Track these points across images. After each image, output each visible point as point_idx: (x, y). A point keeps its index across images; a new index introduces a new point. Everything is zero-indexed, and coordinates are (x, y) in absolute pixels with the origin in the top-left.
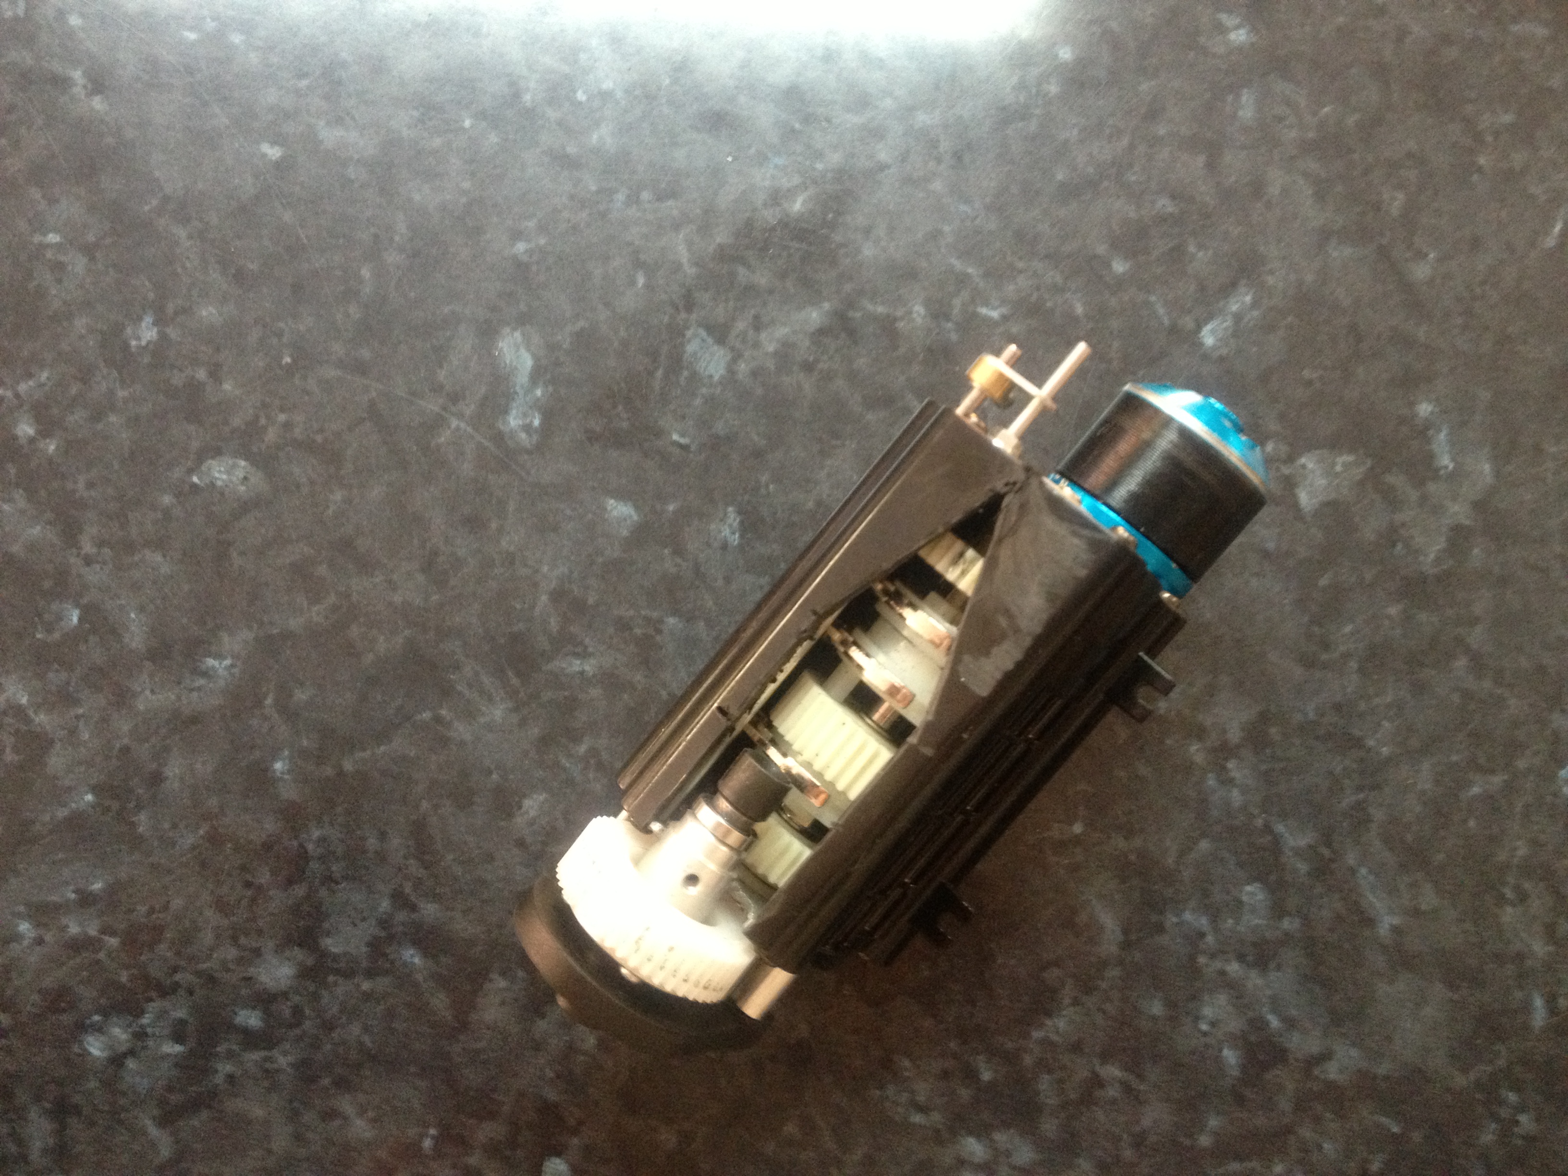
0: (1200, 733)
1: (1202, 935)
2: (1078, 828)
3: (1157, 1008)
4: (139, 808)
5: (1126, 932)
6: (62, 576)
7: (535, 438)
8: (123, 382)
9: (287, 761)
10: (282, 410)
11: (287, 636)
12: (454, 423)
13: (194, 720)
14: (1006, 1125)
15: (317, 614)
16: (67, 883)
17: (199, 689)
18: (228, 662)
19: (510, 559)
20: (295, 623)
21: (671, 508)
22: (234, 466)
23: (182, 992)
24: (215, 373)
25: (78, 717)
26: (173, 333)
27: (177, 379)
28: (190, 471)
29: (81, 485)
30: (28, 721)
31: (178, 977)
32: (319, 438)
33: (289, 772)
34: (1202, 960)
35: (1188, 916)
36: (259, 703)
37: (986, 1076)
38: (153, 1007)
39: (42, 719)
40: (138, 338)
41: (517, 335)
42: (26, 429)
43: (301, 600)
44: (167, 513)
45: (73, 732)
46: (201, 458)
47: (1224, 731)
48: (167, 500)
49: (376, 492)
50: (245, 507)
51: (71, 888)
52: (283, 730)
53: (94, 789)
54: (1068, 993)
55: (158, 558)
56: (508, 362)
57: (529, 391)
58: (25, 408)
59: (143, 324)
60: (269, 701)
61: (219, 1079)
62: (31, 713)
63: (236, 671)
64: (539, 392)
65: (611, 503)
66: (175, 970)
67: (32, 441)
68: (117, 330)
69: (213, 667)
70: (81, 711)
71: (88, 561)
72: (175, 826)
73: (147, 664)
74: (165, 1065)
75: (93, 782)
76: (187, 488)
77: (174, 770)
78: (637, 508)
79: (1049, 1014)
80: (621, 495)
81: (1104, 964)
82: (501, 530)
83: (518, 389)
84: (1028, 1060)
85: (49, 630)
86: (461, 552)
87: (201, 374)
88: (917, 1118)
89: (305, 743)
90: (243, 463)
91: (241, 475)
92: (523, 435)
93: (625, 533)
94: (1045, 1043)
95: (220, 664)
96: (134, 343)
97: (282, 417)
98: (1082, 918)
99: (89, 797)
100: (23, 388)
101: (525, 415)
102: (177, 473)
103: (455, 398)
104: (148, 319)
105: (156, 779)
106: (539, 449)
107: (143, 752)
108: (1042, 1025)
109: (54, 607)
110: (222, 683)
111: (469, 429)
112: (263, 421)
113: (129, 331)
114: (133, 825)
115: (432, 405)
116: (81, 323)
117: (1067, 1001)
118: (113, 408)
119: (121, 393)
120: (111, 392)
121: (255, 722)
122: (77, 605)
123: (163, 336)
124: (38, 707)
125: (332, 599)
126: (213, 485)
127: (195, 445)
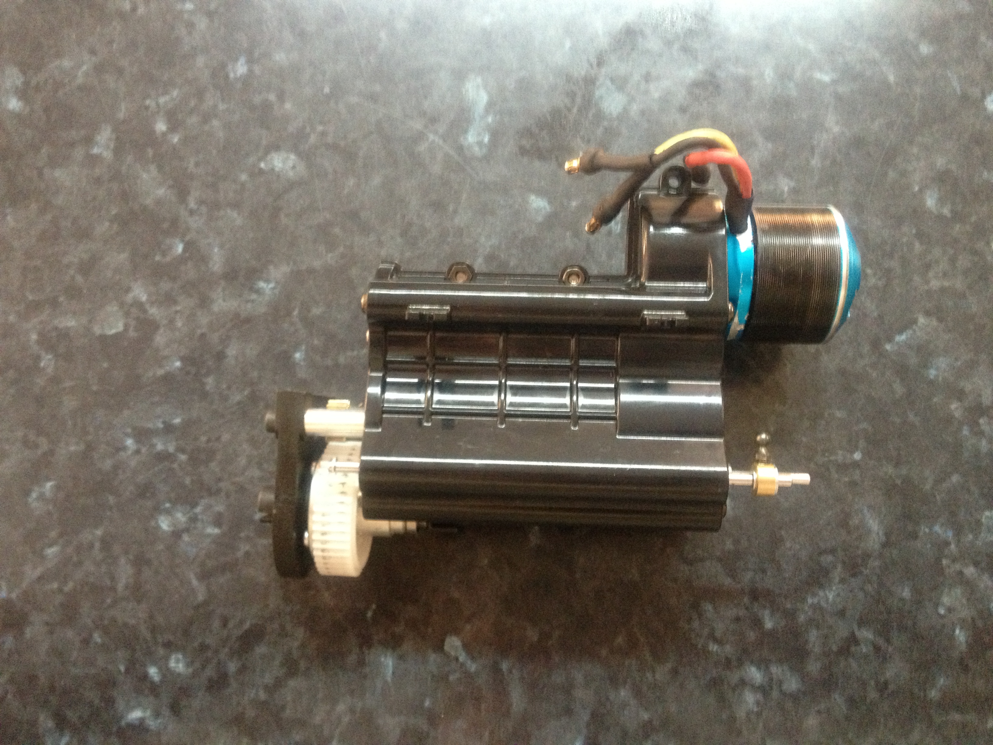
0: (960, 395)
1: (947, 544)
2: (857, 456)
3: (906, 593)
4: (207, 374)
5: (887, 535)
6: (175, 222)
7: (484, 150)
8: (223, 100)
9: (303, 353)
10: (321, 123)
11: (311, 271)
12: (431, 137)
13: (248, 320)
14: (780, 661)
15: (331, 258)
16: (159, 417)
17: (253, 301)
18: (272, 285)
19: (459, 232)
20: (317, 264)
21: (574, 204)
22: (287, 158)
23: (223, 494)
24: (281, 97)
25: (177, 312)
26: (257, 70)
27: (257, 100)
28: (260, 160)
29: (191, 165)
30: (145, 311)
31: (222, 485)
32: (342, 143)
33: (304, 360)
34: (945, 562)
35: (937, 528)
36: (289, 314)
37: (769, 625)
38: (204, 502)
39: (153, 311)
40: (235, 73)
41: (479, 80)
42: (161, 127)
43: (322, 248)
44: (243, 185)
45: (172, 321)
46: (267, 152)
47: (980, 396)
48: (244, 177)
49: (377, 180)
50: (292, 185)
51: (161, 420)
52: (303, 333)
53: (183, 359)
54: (838, 573)
55: (235, 214)
56: (471, 98)
57: (483, 117)
58: (162, 114)
59: (239, 64)
60: (296, 313)
61: (240, 554)
62: (147, 306)
63: (277, 291)
64: (490, 119)
65: (533, 197)
66: (220, 480)
67: (164, 134)
68: (223, 66)
69: (262, 288)
70: (178, 308)
71: (192, 213)
72: (229, 388)
73: (223, 283)
74: (209, 540)
75: (182, 354)
76: (257, 171)
77: (232, 351)
78: (550, 203)
79: (821, 586)
80: (540, 193)
81: (867, 556)
82: (455, 212)
83: (476, 115)
84: (802, 618)
85: (164, 254)
86: (428, 225)
87: (272, 97)
88: (713, 647)
89: (316, 342)
90: (293, 157)
91: (291, 165)
92: (476, 149)
93: (540, 219)
94: (817, 608)
95: (267, 286)
96: (232, 75)
97: (320, 128)
98: (855, 521)
99: (178, 364)
100: (162, 100)
101: (479, 134)
102: (252, 160)
103: (433, 120)
104: (242, 60)
105: (220, 356)
106: (487, 158)
107: (215, 338)
108: (814, 595)
109: (168, 241)
110: (267, 298)
111: (441, 142)
112: (308, 129)
113: (230, 67)
114: (203, 384)
115: (418, 125)
116: (200, 61)
117: (837, 580)
118: (216, 116)
119: (222, 107)
120: (215, 106)
121: (286, 326)
122: (183, 241)
123: (251, 71)
124: (152, 303)
125: (341, 249)
126: (273, 169)
127: (264, 142)
